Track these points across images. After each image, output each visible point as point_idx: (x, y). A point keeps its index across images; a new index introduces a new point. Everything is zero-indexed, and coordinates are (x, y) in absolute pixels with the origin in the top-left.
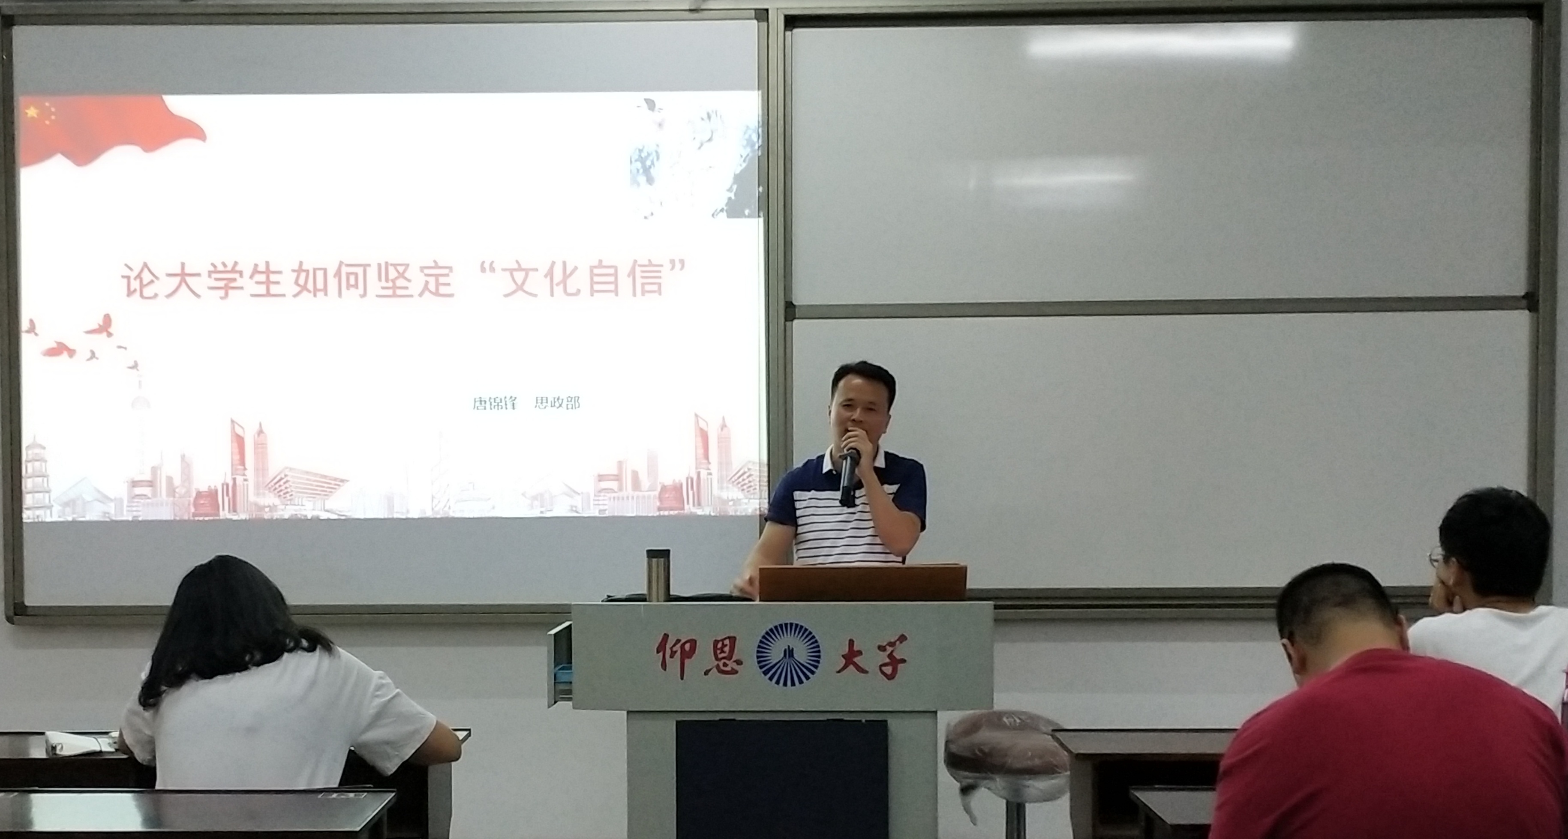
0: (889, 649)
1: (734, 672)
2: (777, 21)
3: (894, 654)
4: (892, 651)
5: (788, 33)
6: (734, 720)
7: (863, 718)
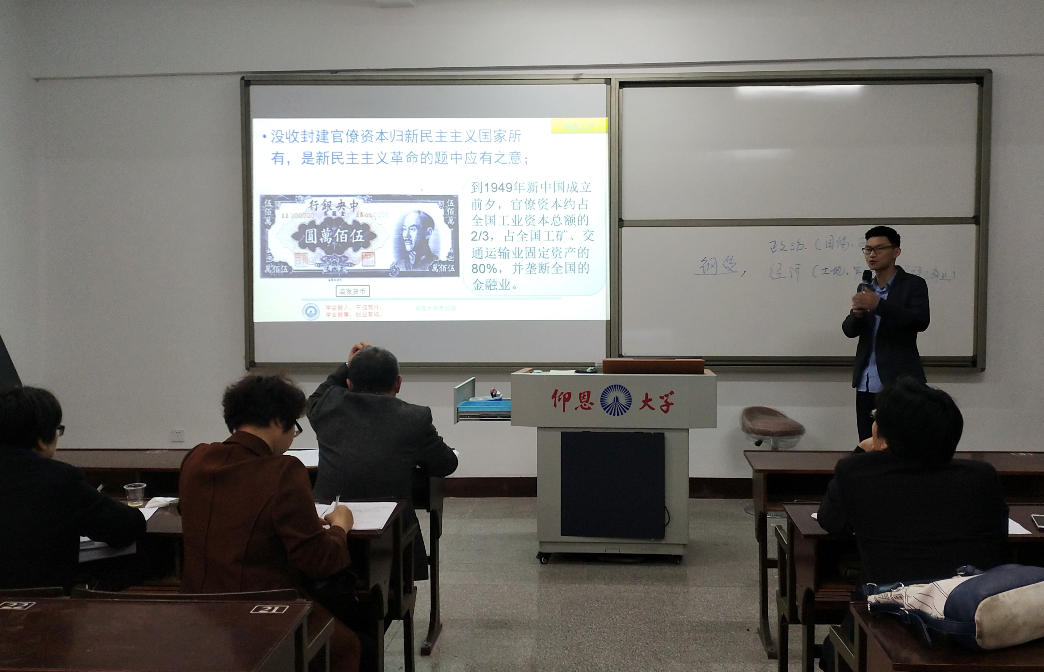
0: (665, 398)
1: (589, 408)
2: (615, 84)
3: (668, 400)
4: (667, 400)
5: (621, 90)
6: (589, 432)
7: (652, 432)
